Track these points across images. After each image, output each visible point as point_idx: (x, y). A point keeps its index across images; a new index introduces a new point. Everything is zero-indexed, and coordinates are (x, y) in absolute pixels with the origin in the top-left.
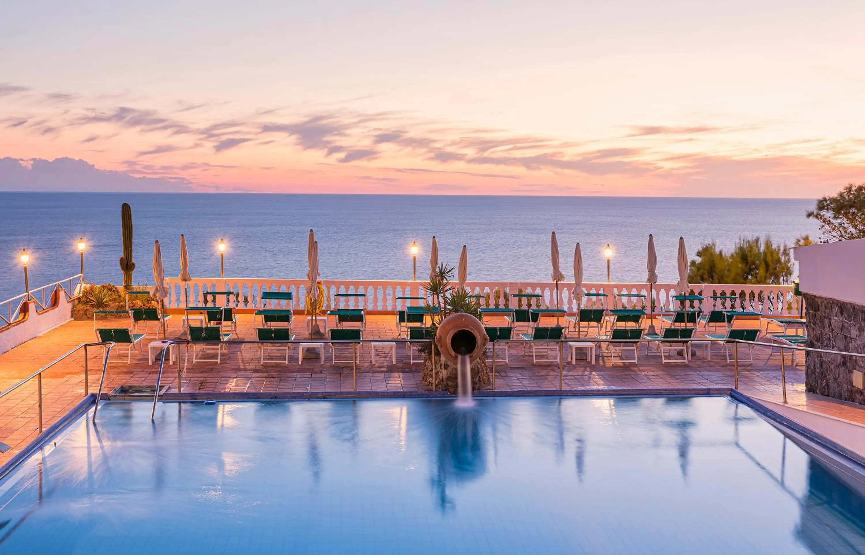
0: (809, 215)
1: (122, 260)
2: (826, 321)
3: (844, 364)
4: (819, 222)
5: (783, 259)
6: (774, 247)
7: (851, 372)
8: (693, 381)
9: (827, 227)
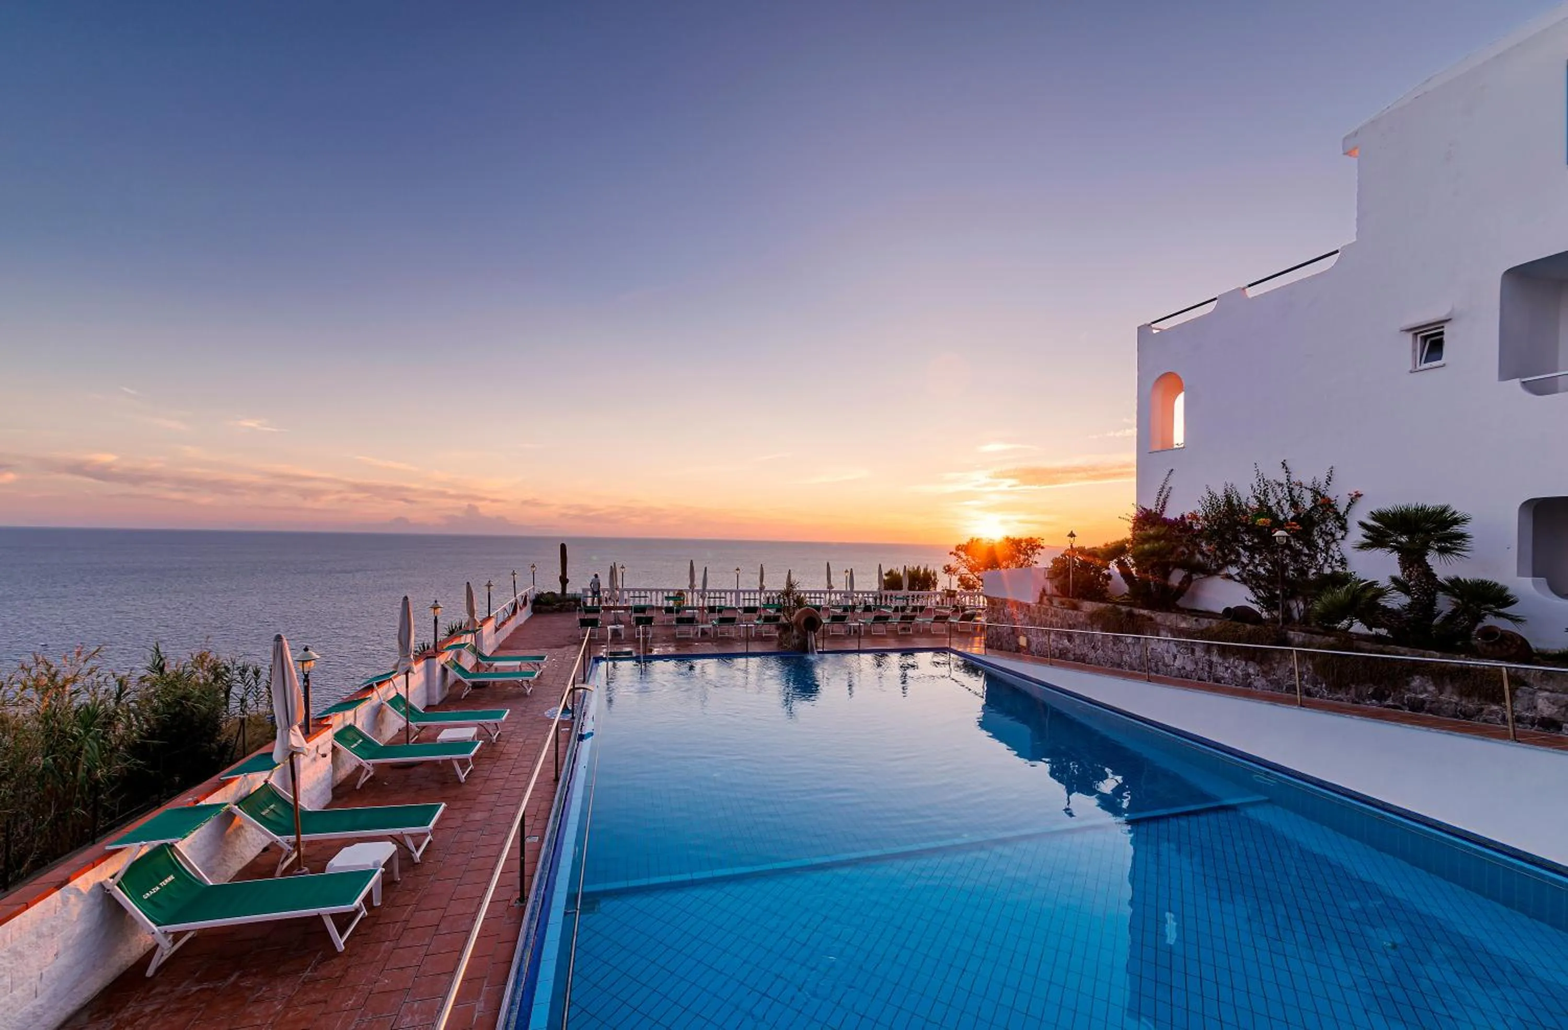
0: (951, 553)
1: (561, 578)
2: (1002, 611)
3: (1013, 633)
4: (956, 558)
5: (933, 578)
6: (929, 570)
7: (1018, 637)
8: (914, 643)
9: (960, 560)
